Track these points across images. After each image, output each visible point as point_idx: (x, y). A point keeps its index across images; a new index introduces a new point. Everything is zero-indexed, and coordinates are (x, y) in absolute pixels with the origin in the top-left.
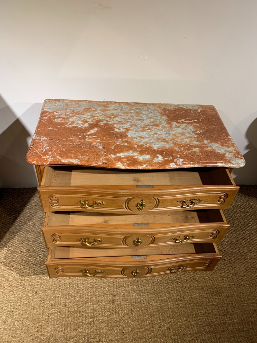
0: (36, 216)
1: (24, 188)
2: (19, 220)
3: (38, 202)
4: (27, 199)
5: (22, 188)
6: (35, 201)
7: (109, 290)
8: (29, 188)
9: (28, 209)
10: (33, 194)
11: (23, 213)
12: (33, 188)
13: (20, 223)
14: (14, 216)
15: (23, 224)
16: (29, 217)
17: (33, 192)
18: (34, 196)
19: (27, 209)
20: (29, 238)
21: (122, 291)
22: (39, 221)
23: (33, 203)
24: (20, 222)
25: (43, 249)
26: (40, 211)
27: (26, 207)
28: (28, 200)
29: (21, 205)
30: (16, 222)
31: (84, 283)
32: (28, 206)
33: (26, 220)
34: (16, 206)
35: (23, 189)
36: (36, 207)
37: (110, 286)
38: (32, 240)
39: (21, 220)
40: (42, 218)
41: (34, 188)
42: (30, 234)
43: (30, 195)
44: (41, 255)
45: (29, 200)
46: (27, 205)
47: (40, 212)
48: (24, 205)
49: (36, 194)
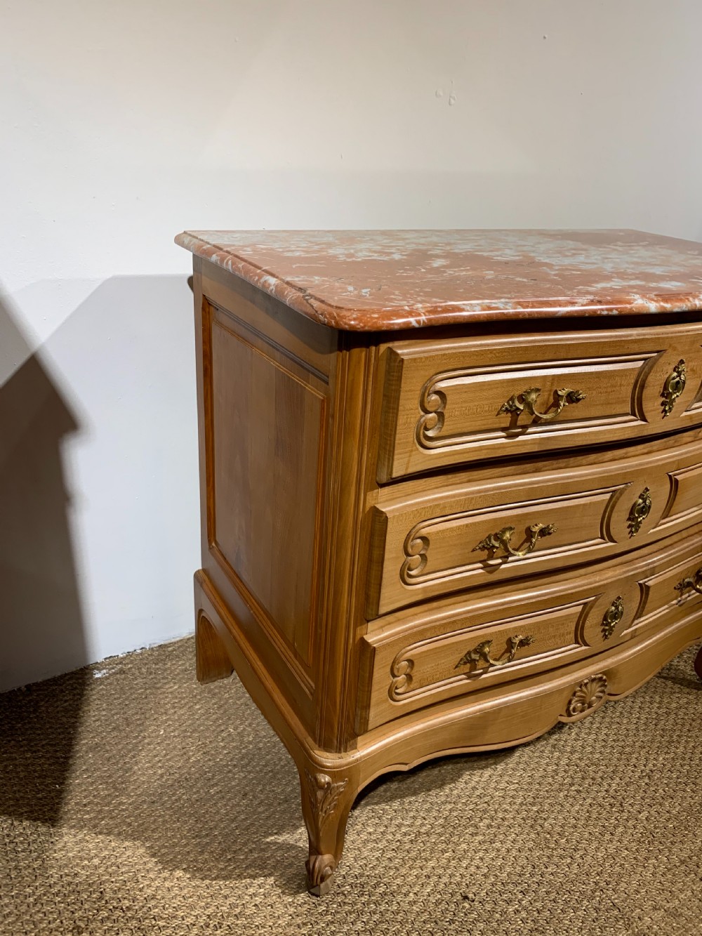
0: (136, 763)
1: (28, 687)
2: (77, 804)
3: (117, 714)
4: (65, 720)
5: (19, 689)
6: (104, 713)
7: (597, 910)
8: (49, 680)
9: (91, 749)
10: (82, 695)
11: (78, 773)
12: (66, 675)
13: (88, 813)
14: (41, 799)
15: (100, 812)
16: (110, 777)
17: (76, 688)
18: (88, 699)
19: (87, 752)
20: (163, 851)
21: (637, 892)
22: (162, 776)
23: (98, 723)
24: (85, 805)
25: (248, 871)
26: (146, 741)
27: (77, 748)
28: (73, 720)
29: (51, 745)
30: (66, 813)
31: (495, 924)
32: (85, 741)
33: (106, 789)
34: (29, 758)
35: (24, 689)
36: (120, 731)
37: (589, 892)
38: (179, 853)
39: (85, 801)
40: (170, 759)
41: (72, 673)
42: (156, 835)
43: (66, 701)
44: (255, 895)
45: (76, 716)
46: (75, 738)
47: (149, 744)
48: (64, 742)
49: (91, 690)
